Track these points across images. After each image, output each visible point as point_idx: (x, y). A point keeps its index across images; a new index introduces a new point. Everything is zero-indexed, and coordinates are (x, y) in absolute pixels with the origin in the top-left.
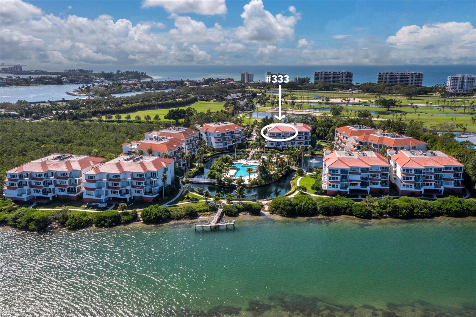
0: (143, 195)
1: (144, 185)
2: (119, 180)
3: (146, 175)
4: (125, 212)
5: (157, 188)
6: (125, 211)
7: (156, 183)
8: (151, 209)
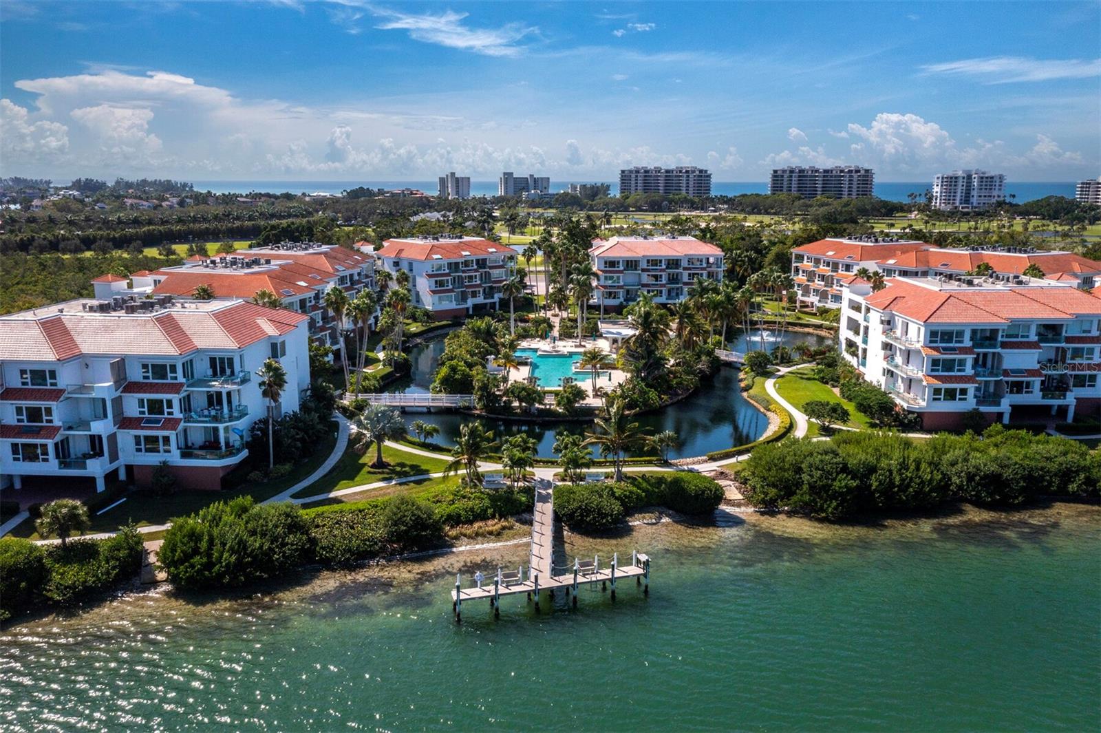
0: (174, 457)
1: (177, 414)
2: (56, 394)
3: (188, 367)
4: (73, 546)
5: (242, 424)
6: (74, 538)
7: (235, 402)
8: (216, 520)
